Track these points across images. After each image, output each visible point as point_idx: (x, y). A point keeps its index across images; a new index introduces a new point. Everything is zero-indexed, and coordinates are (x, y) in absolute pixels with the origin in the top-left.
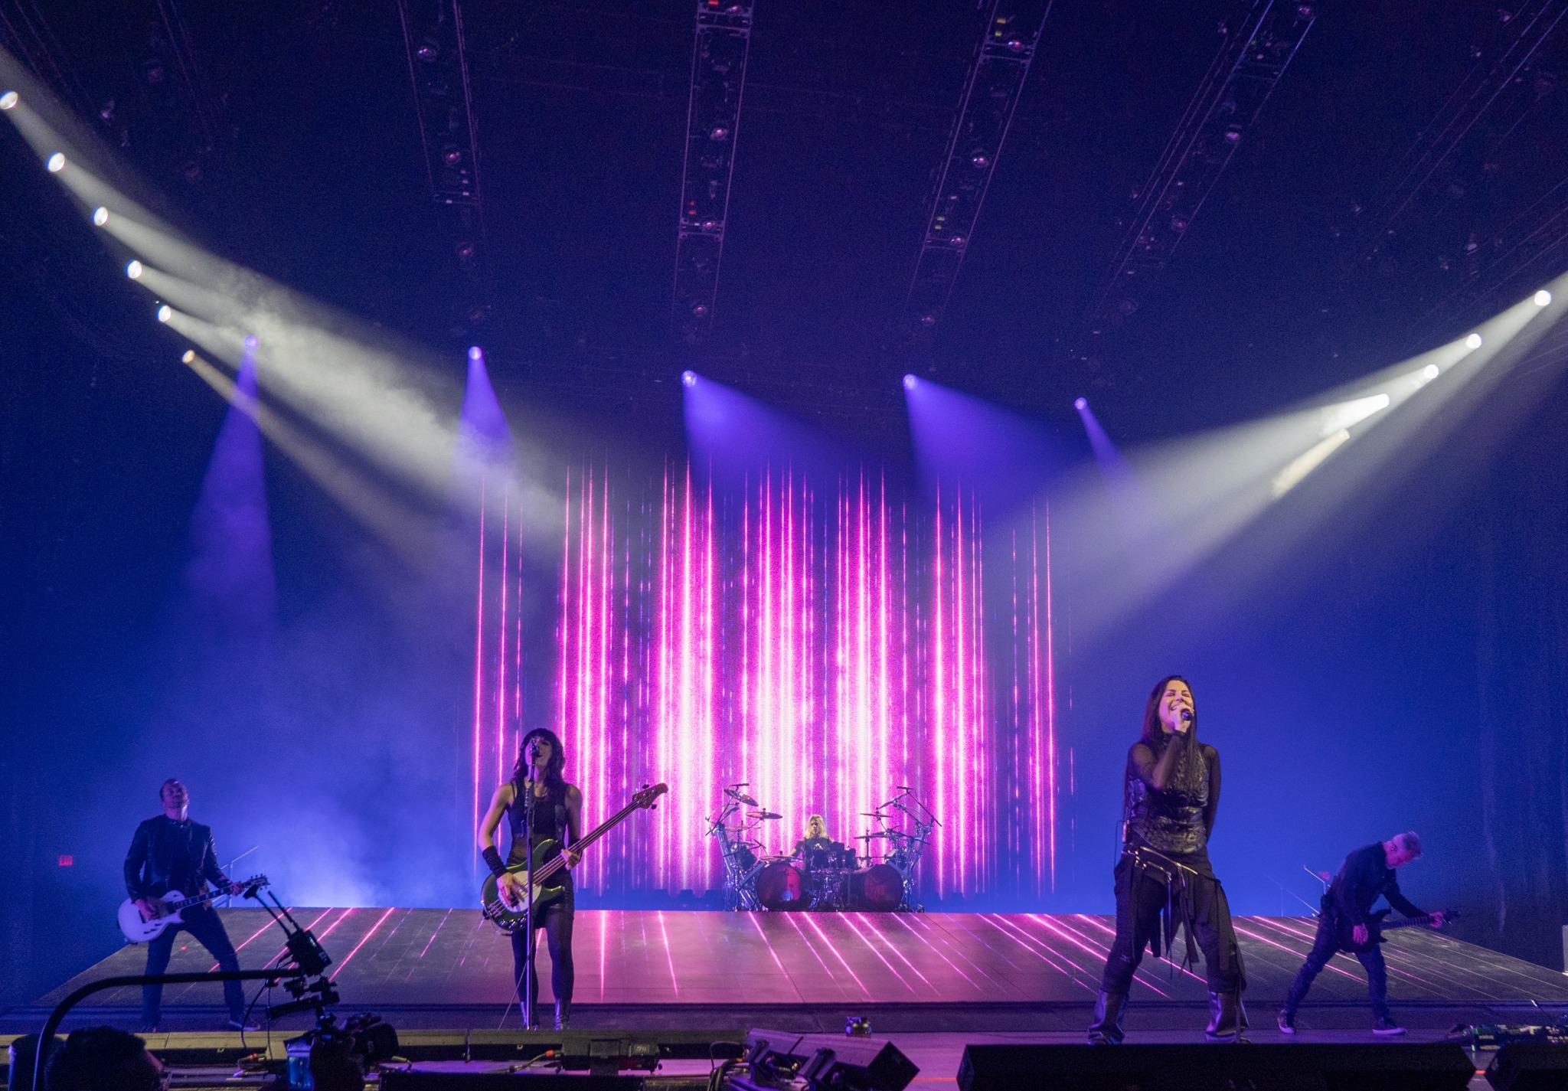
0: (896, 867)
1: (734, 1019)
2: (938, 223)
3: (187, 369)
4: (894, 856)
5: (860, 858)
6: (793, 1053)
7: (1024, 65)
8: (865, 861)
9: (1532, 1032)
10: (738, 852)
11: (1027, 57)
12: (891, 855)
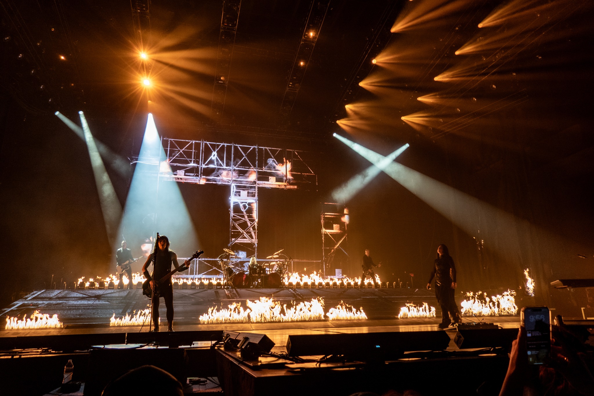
0: (278, 274)
1: (223, 326)
2: (290, 84)
3: (56, 117)
4: (278, 270)
5: (267, 271)
6: (237, 339)
7: (313, 45)
8: (269, 272)
9: (474, 325)
10: (227, 269)
11: (314, 43)
12: (277, 270)
